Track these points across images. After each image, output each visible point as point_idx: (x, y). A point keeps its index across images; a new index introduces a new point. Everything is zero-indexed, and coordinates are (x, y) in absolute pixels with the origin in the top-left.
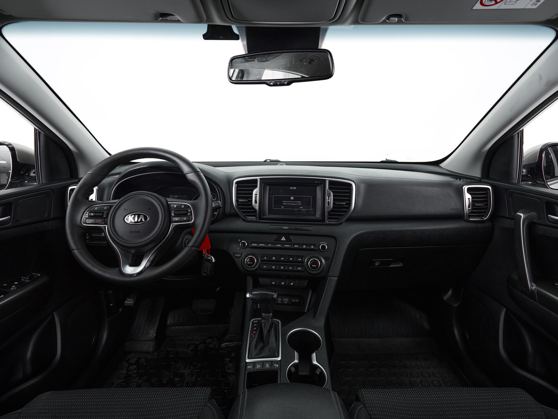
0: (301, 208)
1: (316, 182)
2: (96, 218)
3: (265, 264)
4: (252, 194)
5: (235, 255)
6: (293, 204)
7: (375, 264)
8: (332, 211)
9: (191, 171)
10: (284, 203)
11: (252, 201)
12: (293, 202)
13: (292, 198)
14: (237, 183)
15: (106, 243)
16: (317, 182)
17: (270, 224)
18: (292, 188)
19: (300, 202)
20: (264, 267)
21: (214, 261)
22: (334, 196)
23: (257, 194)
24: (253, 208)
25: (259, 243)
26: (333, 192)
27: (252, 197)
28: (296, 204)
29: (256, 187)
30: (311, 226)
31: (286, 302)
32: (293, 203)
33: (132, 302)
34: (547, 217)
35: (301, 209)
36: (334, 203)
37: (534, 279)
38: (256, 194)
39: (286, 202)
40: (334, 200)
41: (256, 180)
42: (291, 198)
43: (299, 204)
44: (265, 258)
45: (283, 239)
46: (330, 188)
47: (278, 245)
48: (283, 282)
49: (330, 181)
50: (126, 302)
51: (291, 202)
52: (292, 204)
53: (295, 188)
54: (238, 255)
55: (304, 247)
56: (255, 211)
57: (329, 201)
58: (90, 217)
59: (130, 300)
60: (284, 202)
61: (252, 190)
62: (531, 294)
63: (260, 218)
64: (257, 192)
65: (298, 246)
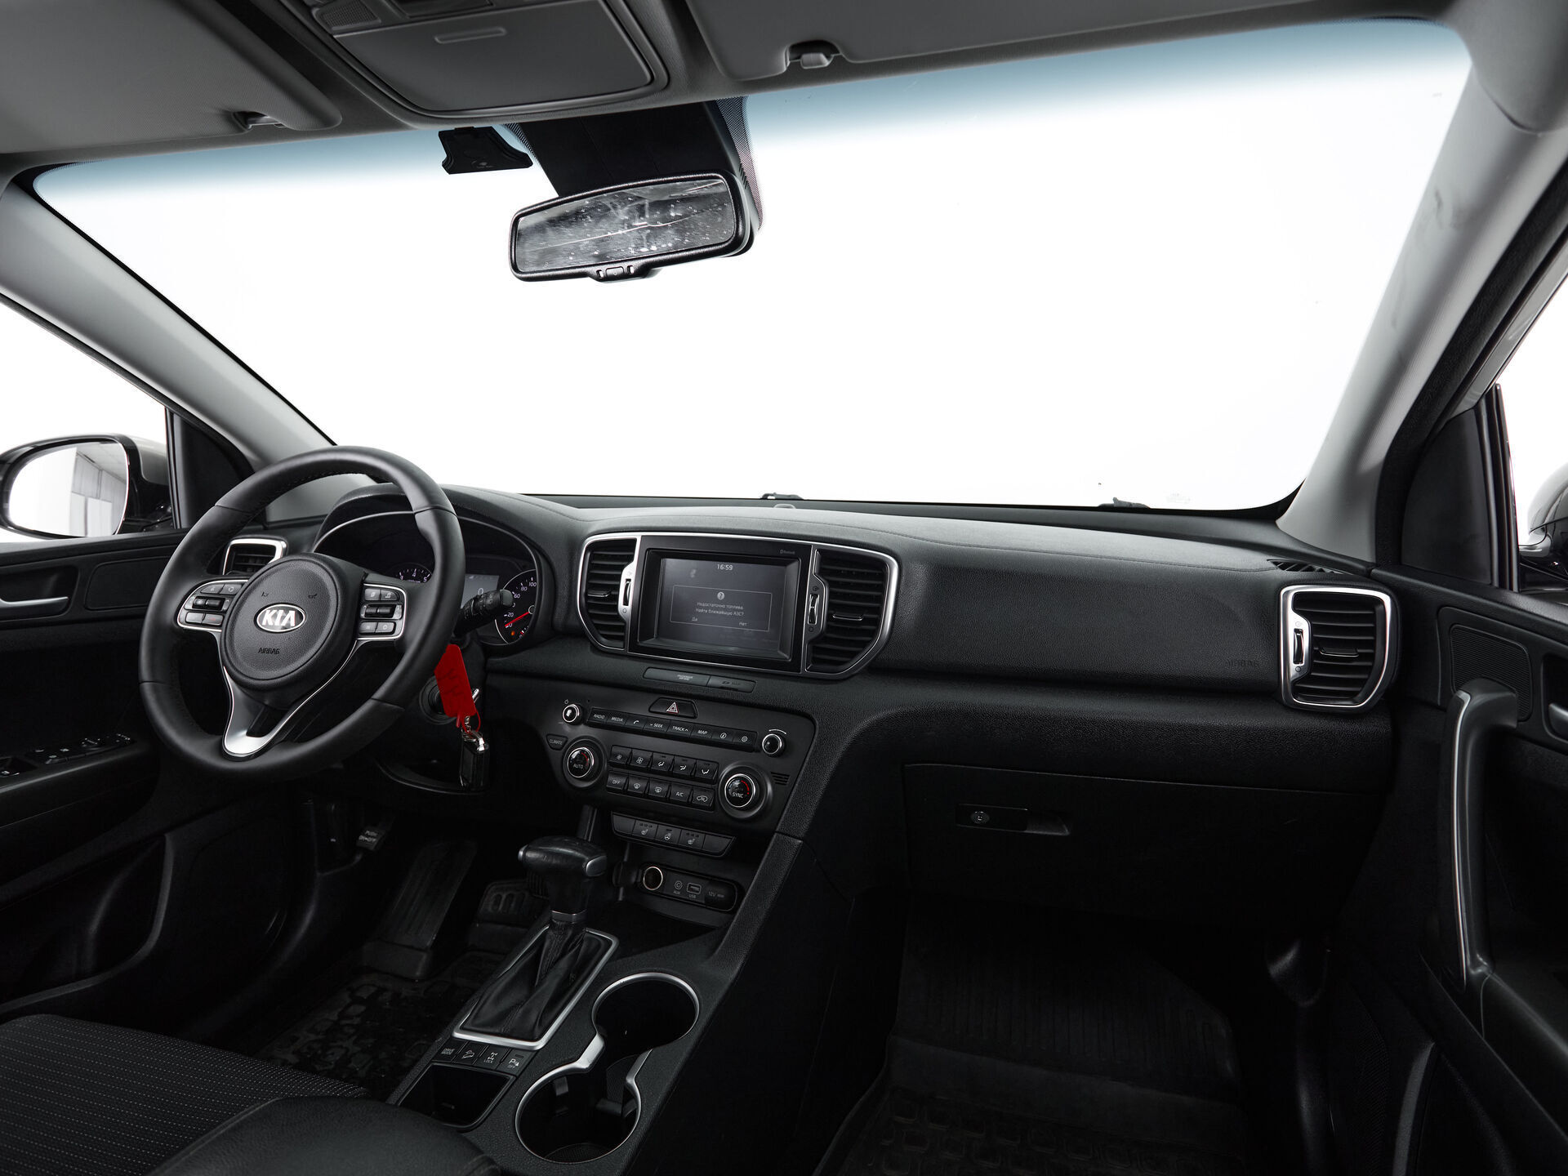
0: (743, 624)
1: (782, 551)
2: (205, 613)
3: (617, 775)
4: (619, 578)
5: (551, 741)
6: (723, 612)
7: (973, 817)
8: (821, 638)
9: (424, 507)
10: (701, 607)
11: (616, 598)
12: (723, 606)
13: (721, 596)
14: (590, 547)
16: (785, 552)
17: (647, 665)
18: (722, 567)
19: (742, 608)
20: (615, 782)
21: (481, 748)
22: (832, 595)
23: (630, 580)
24: (618, 618)
25: (609, 714)
26: (831, 584)
27: (617, 588)
28: (730, 613)
29: (630, 559)
30: (754, 679)
31: (695, 897)
32: (721, 609)
33: (374, 840)
35: (741, 626)
36: (829, 616)
38: (627, 580)
39: (704, 605)
40: (830, 605)
41: (634, 541)
42: (719, 595)
43: (739, 614)
44: (619, 757)
45: (673, 708)
46: (822, 572)
47: (656, 725)
48: (669, 834)
49: (822, 551)
50: (362, 838)
51: (717, 606)
52: (720, 613)
53: (731, 568)
54: (555, 742)
55: (723, 736)
56: (623, 624)
57: (812, 610)
58: (196, 608)
59: (370, 833)
60: (701, 604)
61: (621, 568)
63: (634, 647)
64: (631, 574)
65: (706, 732)
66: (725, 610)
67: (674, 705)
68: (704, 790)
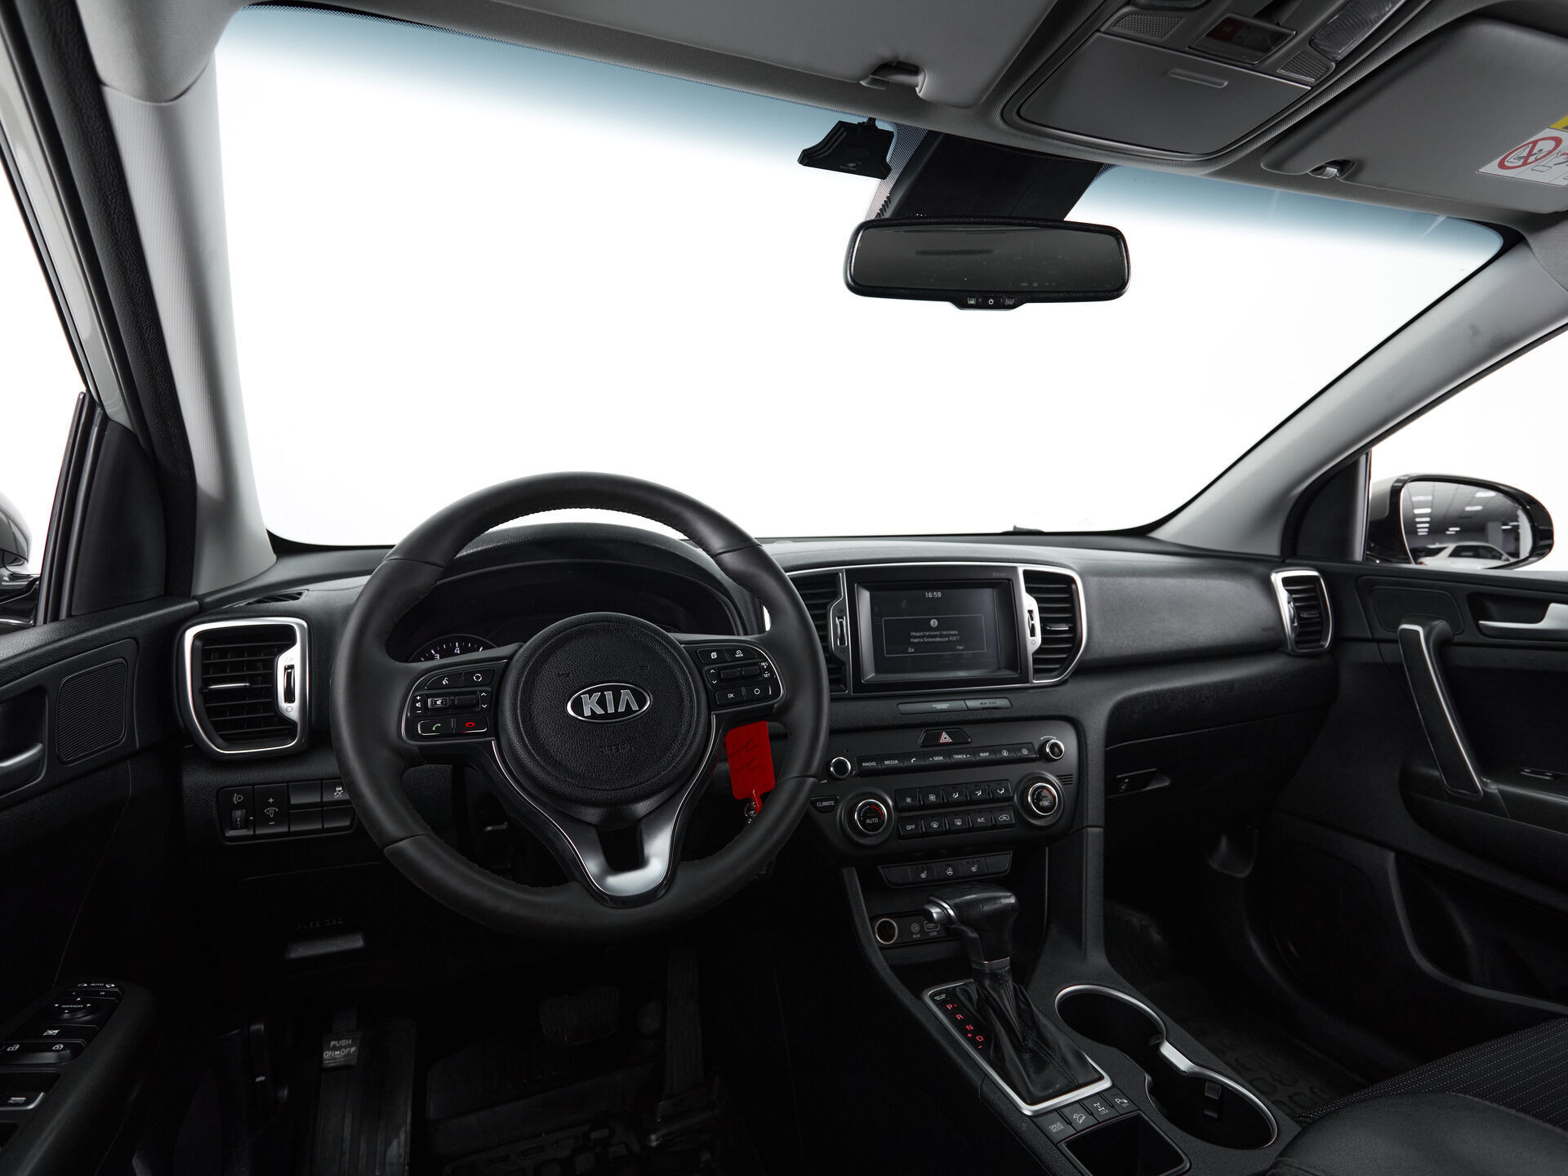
0: (961, 648)
3: (910, 820)
4: (826, 616)
5: (819, 804)
6: (938, 639)
7: (1120, 787)
8: (1040, 651)
10: (915, 637)
12: (938, 633)
13: (934, 623)
15: (347, 823)
17: (898, 701)
18: (930, 595)
19: (957, 632)
20: (909, 827)
22: (1040, 610)
23: (842, 617)
24: (835, 659)
25: (880, 758)
26: (1038, 601)
27: (828, 626)
28: (946, 639)
29: (836, 595)
30: (1004, 696)
31: (935, 933)
32: (934, 636)
33: (353, 1049)
34: (1478, 626)
35: (959, 650)
36: (1043, 630)
37: (1484, 769)
38: (838, 618)
39: (918, 634)
40: (1041, 620)
41: (835, 575)
42: (932, 622)
43: (954, 638)
44: (909, 800)
45: (945, 738)
46: (1029, 591)
47: (936, 759)
48: (950, 869)
49: (1026, 572)
50: (327, 1055)
51: (932, 633)
52: (936, 640)
53: (940, 594)
54: (825, 804)
55: (1005, 754)
56: (841, 665)
57: (1033, 625)
59: (343, 1042)
60: (915, 634)
61: (828, 606)
62: (1488, 801)
63: (859, 687)
65: (987, 754)
66: (941, 636)
67: (944, 735)
68: (1002, 810)
